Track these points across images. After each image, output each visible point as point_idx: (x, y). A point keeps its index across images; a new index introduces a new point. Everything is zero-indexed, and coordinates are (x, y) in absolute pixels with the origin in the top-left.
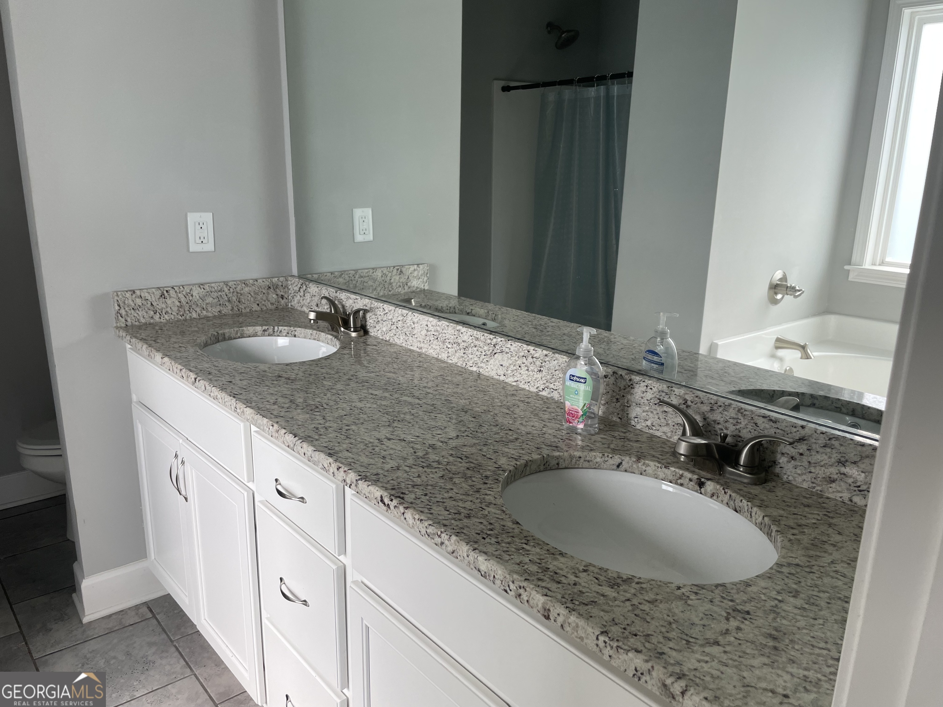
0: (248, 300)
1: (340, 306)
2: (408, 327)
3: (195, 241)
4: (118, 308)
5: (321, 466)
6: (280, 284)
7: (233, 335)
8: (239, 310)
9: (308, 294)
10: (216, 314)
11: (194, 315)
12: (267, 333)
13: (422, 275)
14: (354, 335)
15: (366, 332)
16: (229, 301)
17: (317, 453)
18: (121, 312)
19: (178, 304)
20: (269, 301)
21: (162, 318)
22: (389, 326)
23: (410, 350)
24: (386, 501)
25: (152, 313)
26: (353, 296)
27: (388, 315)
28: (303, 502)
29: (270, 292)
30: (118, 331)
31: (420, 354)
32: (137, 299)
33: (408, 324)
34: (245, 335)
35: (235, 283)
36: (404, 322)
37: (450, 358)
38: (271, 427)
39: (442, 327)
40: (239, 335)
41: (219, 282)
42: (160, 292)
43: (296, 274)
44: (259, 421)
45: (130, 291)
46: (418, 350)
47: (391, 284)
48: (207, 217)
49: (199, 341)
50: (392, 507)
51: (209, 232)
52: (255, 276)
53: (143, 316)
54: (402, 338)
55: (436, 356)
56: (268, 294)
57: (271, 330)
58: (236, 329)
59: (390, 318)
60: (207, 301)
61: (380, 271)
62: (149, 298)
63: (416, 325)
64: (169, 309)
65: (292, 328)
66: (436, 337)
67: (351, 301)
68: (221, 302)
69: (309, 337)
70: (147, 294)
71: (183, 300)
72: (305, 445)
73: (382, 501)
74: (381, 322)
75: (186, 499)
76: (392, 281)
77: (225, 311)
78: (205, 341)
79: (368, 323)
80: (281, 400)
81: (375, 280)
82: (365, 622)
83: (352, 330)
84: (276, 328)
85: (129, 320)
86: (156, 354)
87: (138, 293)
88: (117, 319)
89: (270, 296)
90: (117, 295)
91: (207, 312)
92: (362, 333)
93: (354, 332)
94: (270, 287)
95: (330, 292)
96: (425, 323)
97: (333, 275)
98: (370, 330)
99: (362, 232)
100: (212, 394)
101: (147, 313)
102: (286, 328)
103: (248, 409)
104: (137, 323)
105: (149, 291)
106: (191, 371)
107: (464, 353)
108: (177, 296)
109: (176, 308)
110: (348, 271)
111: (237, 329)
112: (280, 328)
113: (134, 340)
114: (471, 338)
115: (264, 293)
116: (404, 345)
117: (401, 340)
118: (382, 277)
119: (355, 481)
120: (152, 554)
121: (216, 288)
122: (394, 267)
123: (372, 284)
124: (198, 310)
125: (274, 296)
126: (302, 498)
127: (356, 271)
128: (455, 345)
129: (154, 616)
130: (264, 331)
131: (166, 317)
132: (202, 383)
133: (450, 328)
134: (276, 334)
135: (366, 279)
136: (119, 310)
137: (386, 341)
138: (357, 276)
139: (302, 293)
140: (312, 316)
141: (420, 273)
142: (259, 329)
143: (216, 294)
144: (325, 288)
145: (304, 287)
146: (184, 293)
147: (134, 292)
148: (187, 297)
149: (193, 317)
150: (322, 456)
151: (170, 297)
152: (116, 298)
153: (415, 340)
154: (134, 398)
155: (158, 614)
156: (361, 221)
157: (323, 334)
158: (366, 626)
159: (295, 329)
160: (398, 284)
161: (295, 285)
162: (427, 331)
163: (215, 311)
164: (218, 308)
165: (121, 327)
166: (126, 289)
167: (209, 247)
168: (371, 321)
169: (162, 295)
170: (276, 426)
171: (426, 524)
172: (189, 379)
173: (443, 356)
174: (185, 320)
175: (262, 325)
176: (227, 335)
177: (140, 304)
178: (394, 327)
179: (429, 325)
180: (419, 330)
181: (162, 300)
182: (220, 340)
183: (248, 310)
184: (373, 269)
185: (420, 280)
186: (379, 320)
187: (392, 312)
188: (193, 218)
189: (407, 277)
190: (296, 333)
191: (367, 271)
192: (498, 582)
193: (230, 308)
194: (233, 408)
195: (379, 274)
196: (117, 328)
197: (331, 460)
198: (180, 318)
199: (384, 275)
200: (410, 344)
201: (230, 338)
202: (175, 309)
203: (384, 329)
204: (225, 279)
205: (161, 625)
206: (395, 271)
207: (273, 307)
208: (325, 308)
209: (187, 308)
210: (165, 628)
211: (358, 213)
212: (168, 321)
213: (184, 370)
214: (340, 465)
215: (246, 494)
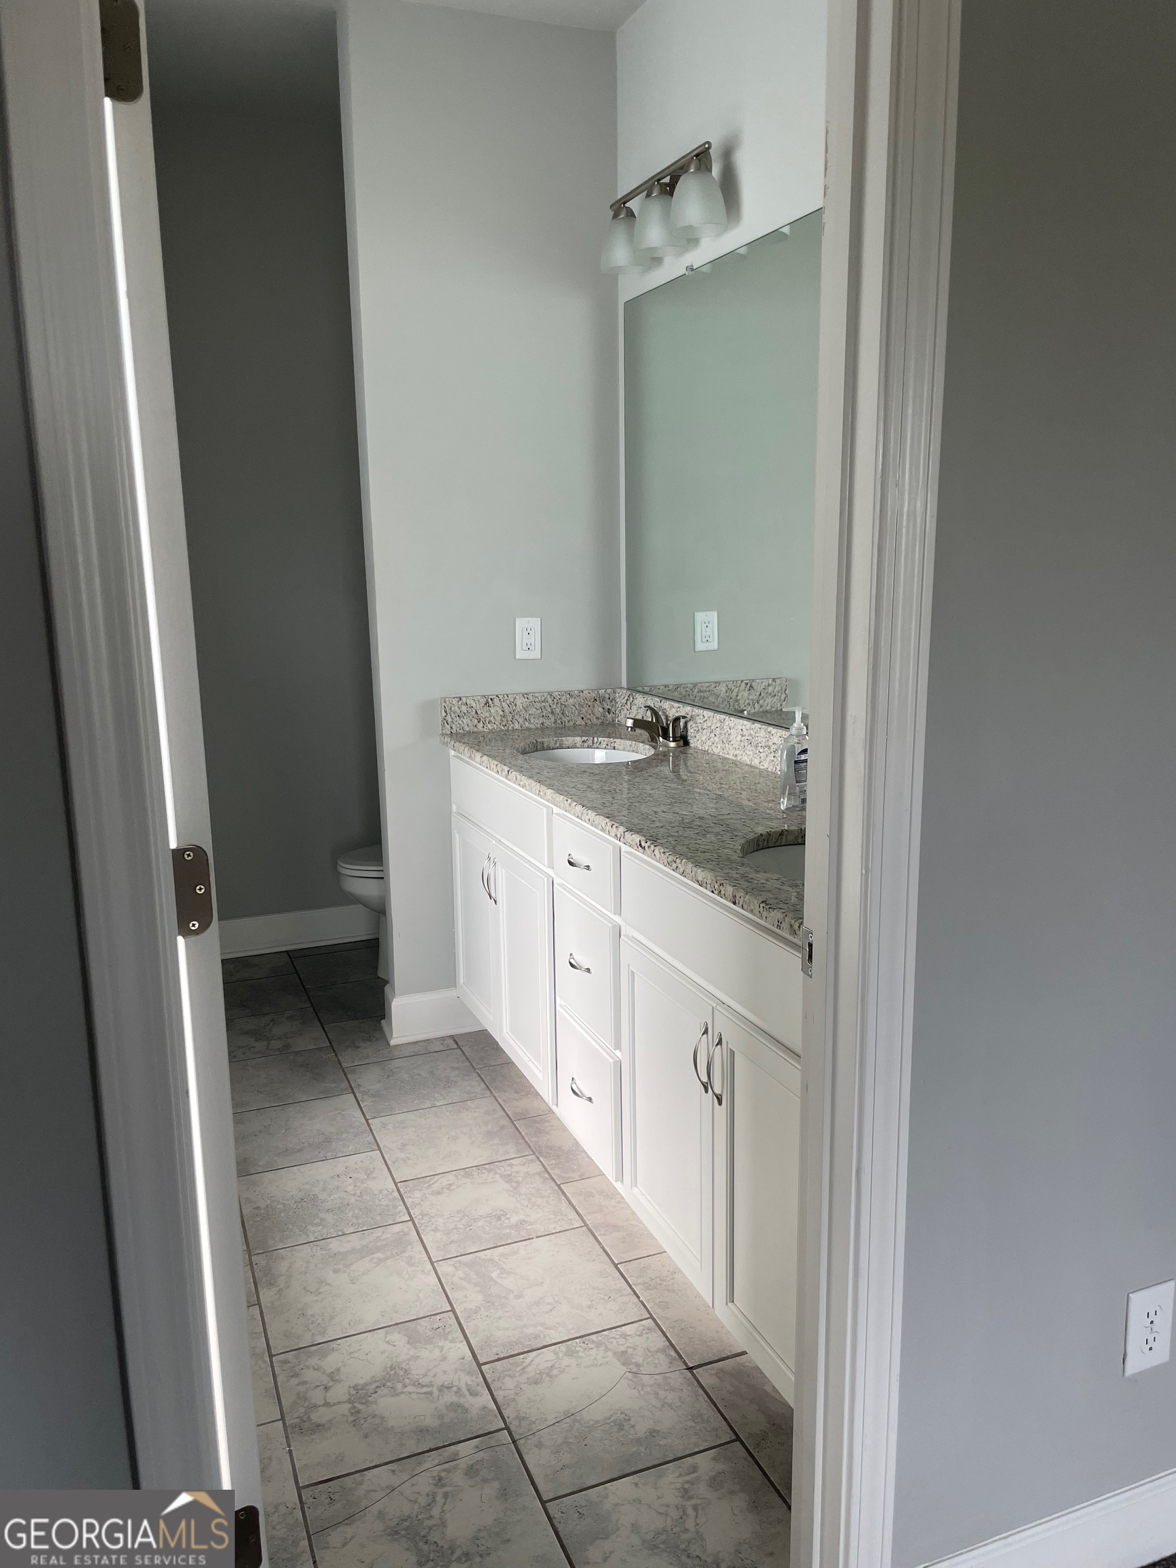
0: (572, 713)
1: (663, 717)
2: (725, 734)
3: (522, 647)
4: (445, 714)
5: (600, 828)
6: (607, 696)
7: (552, 745)
8: (562, 723)
9: (635, 706)
10: (539, 726)
11: (517, 726)
12: (586, 745)
13: (778, 692)
14: (672, 745)
15: (686, 743)
16: (552, 713)
17: (598, 816)
18: (447, 718)
19: (502, 713)
20: (594, 715)
21: (485, 727)
22: (708, 734)
23: (726, 758)
24: (643, 844)
25: (476, 721)
26: (676, 705)
27: (707, 721)
28: (588, 870)
29: (596, 705)
30: (443, 738)
31: (734, 763)
32: (463, 706)
33: (725, 731)
34: (564, 746)
35: (560, 693)
36: (722, 728)
37: (762, 763)
38: (566, 802)
39: (755, 730)
40: (558, 745)
41: (543, 693)
42: (485, 699)
43: (626, 687)
44: (557, 799)
45: (457, 698)
46: (733, 758)
47: (737, 701)
48: (535, 623)
49: (517, 746)
50: (646, 848)
51: (535, 639)
52: (581, 688)
53: (467, 724)
54: (719, 747)
55: (749, 763)
56: (594, 707)
57: (590, 742)
58: (555, 739)
59: (709, 725)
60: (530, 712)
61: (724, 685)
62: (474, 705)
63: (732, 731)
64: (492, 718)
65: (612, 739)
66: (750, 742)
67: (674, 710)
68: (544, 714)
69: (629, 749)
70: (472, 702)
71: (506, 708)
72: (590, 812)
73: (640, 845)
74: (701, 730)
75: (495, 902)
76: (739, 697)
77: (547, 723)
78: (523, 748)
79: (689, 733)
80: (580, 786)
81: (717, 696)
82: (631, 967)
83: (671, 739)
84: (596, 739)
85: (454, 727)
86: (476, 754)
87: (464, 700)
88: (443, 726)
89: (596, 710)
90: (445, 702)
91: (529, 723)
92: (681, 743)
93: (673, 741)
94: (596, 700)
95: (653, 702)
96: (740, 727)
97: (667, 689)
98: (691, 741)
99: (705, 640)
100: (521, 783)
101: (471, 721)
102: (605, 739)
103: (549, 790)
104: (461, 731)
105: (474, 698)
106: (505, 765)
107: (774, 757)
108: (501, 704)
109: (500, 718)
110: (685, 684)
111: (557, 739)
112: (600, 739)
113: (457, 744)
114: (780, 739)
115: (589, 706)
116: (721, 754)
117: (719, 749)
118: (726, 692)
119: (623, 834)
120: (461, 979)
121: (540, 698)
122: (742, 681)
123: (713, 700)
124: (521, 720)
125: (600, 709)
126: (588, 866)
127: (695, 685)
128: (766, 749)
129: (459, 1047)
130: (584, 742)
131: (489, 726)
132: (514, 774)
133: (762, 731)
134: (595, 746)
135: (706, 694)
136: (446, 716)
137: (705, 751)
138: (696, 690)
139: (628, 707)
140: (630, 723)
141: (776, 689)
142: (578, 739)
143: (539, 705)
144: (650, 698)
145: (631, 698)
146: (508, 702)
147: (460, 699)
148: (511, 706)
149: (515, 728)
150: (602, 817)
151: (494, 706)
152: (444, 704)
153: (731, 748)
154: (454, 808)
155: (463, 1046)
156: (704, 626)
157: (641, 744)
158: (632, 971)
159: (615, 740)
160: (747, 701)
161: (622, 697)
162: (742, 736)
163: (537, 722)
164: (541, 720)
165: (446, 734)
166: (453, 696)
167: (536, 654)
168: (692, 731)
169: (487, 703)
170: (569, 800)
171: (667, 854)
172: (504, 773)
173: (756, 762)
174: (508, 730)
175: (581, 737)
176: (545, 745)
177: (466, 712)
178: (712, 735)
179: (744, 730)
180: (735, 736)
181: (486, 708)
182: (538, 749)
183: (571, 724)
184: (716, 683)
185: (776, 697)
186: (699, 728)
187: (711, 718)
188: (521, 623)
189: (758, 694)
190: (615, 745)
191: (708, 684)
192: (708, 886)
193: (553, 720)
194: (537, 792)
195: (723, 688)
196: (442, 734)
197: (607, 820)
198: (503, 728)
199: (729, 690)
200: (726, 753)
201: (549, 748)
202: (498, 718)
203: (704, 739)
204: (550, 690)
205: (465, 1055)
206: (743, 685)
207: (599, 722)
208: (648, 717)
209: (510, 719)
210: (469, 1058)
211: (700, 617)
212: (491, 731)
213: (499, 765)
214: (614, 823)
215: (546, 879)
